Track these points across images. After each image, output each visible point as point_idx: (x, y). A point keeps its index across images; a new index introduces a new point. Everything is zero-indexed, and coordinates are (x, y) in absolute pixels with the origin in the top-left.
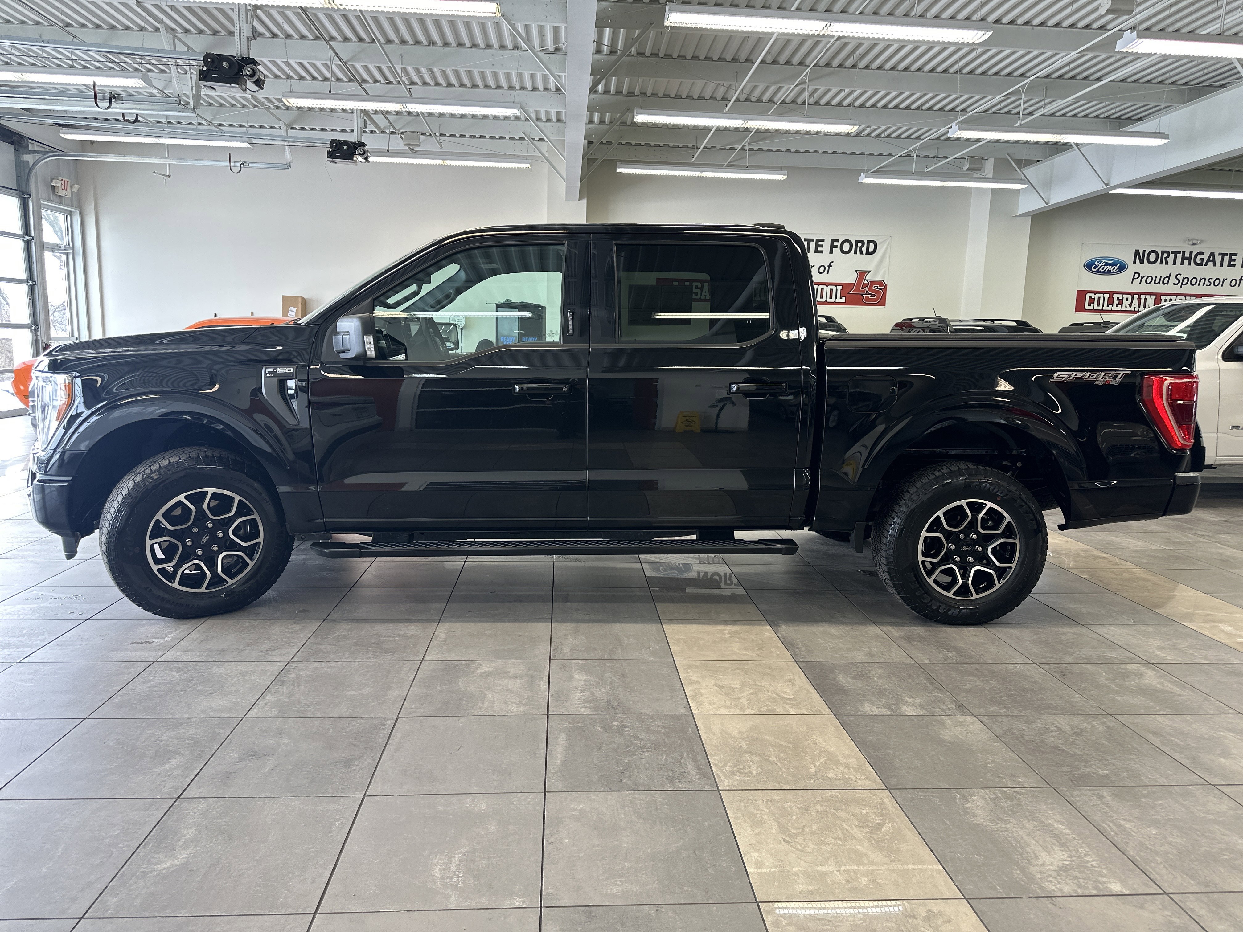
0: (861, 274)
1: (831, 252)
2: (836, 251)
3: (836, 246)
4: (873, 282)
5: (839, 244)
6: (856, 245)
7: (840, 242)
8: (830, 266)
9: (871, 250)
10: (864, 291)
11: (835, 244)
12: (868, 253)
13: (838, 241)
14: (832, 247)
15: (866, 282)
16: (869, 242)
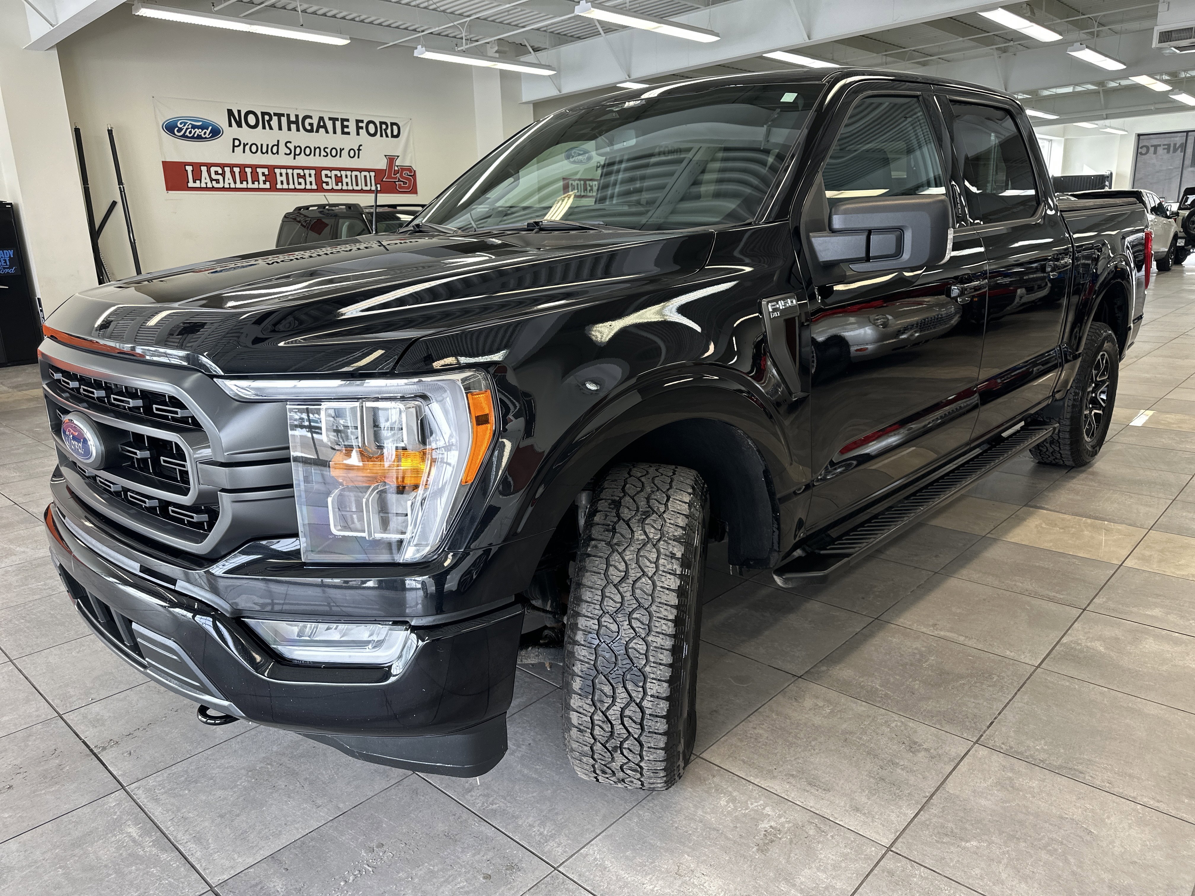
0: (391, 160)
1: (358, 134)
2: (363, 132)
3: (362, 128)
4: (403, 169)
5: (363, 125)
6: (381, 127)
7: (365, 122)
8: (359, 150)
9: (395, 133)
10: (396, 178)
11: (360, 124)
12: (393, 136)
13: (362, 121)
14: (358, 128)
15: (396, 168)
16: (392, 124)
